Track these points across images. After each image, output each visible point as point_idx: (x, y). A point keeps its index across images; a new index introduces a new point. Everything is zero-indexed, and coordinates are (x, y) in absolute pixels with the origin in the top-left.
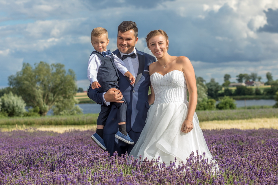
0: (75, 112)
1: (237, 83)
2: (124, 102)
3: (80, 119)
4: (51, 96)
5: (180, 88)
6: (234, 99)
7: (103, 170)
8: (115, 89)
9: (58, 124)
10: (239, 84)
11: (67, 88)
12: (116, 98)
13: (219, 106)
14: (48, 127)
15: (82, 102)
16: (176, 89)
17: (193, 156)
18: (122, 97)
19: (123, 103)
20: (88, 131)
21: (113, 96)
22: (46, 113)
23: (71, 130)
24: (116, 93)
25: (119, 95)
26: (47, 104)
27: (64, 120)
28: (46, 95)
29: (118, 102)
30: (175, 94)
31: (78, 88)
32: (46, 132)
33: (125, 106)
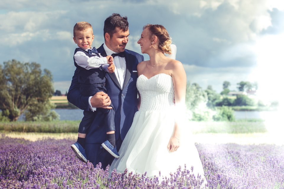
0: (51, 118)
1: (238, 92)
2: (112, 108)
3: (56, 126)
4: (24, 99)
5: (166, 94)
6: (233, 109)
7: (78, 183)
8: (103, 93)
9: (29, 130)
10: (240, 93)
11: (43, 90)
12: (104, 103)
13: (216, 117)
14: (19, 134)
15: (60, 107)
16: (161, 95)
17: (180, 171)
18: (110, 103)
19: (111, 110)
20: (65, 140)
21: (101, 101)
22: (17, 118)
23: (44, 139)
24: (104, 97)
25: (107, 100)
26: (19, 107)
27: (38, 127)
28: (18, 97)
29: (105, 108)
30: (160, 100)
31: (55, 91)
32: (16, 139)
33: (113, 113)
